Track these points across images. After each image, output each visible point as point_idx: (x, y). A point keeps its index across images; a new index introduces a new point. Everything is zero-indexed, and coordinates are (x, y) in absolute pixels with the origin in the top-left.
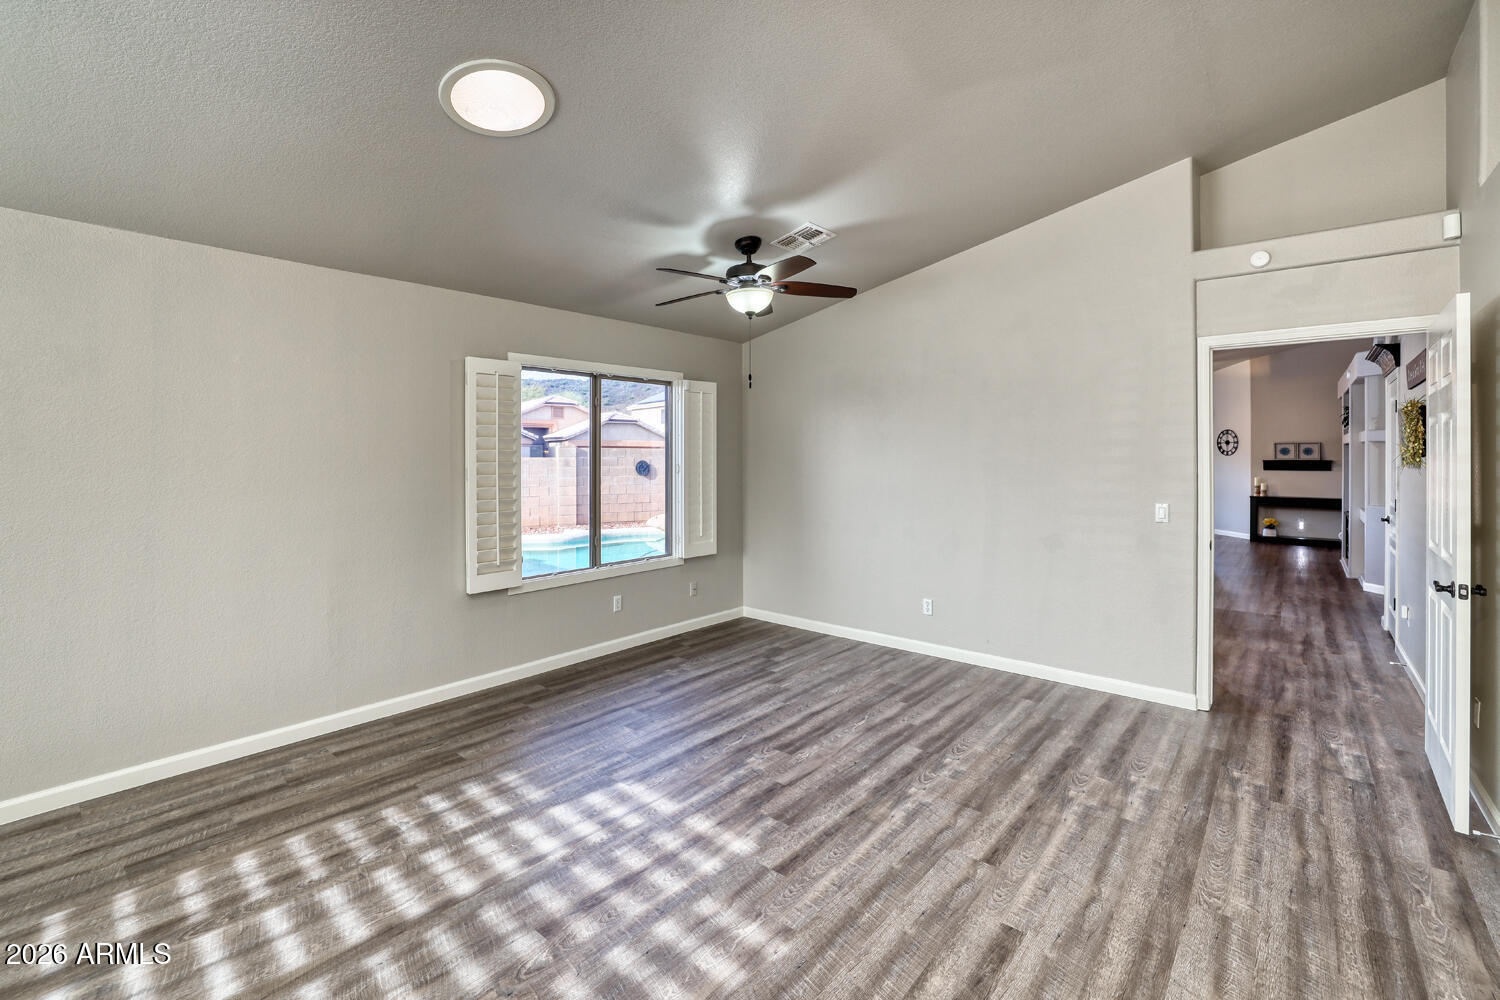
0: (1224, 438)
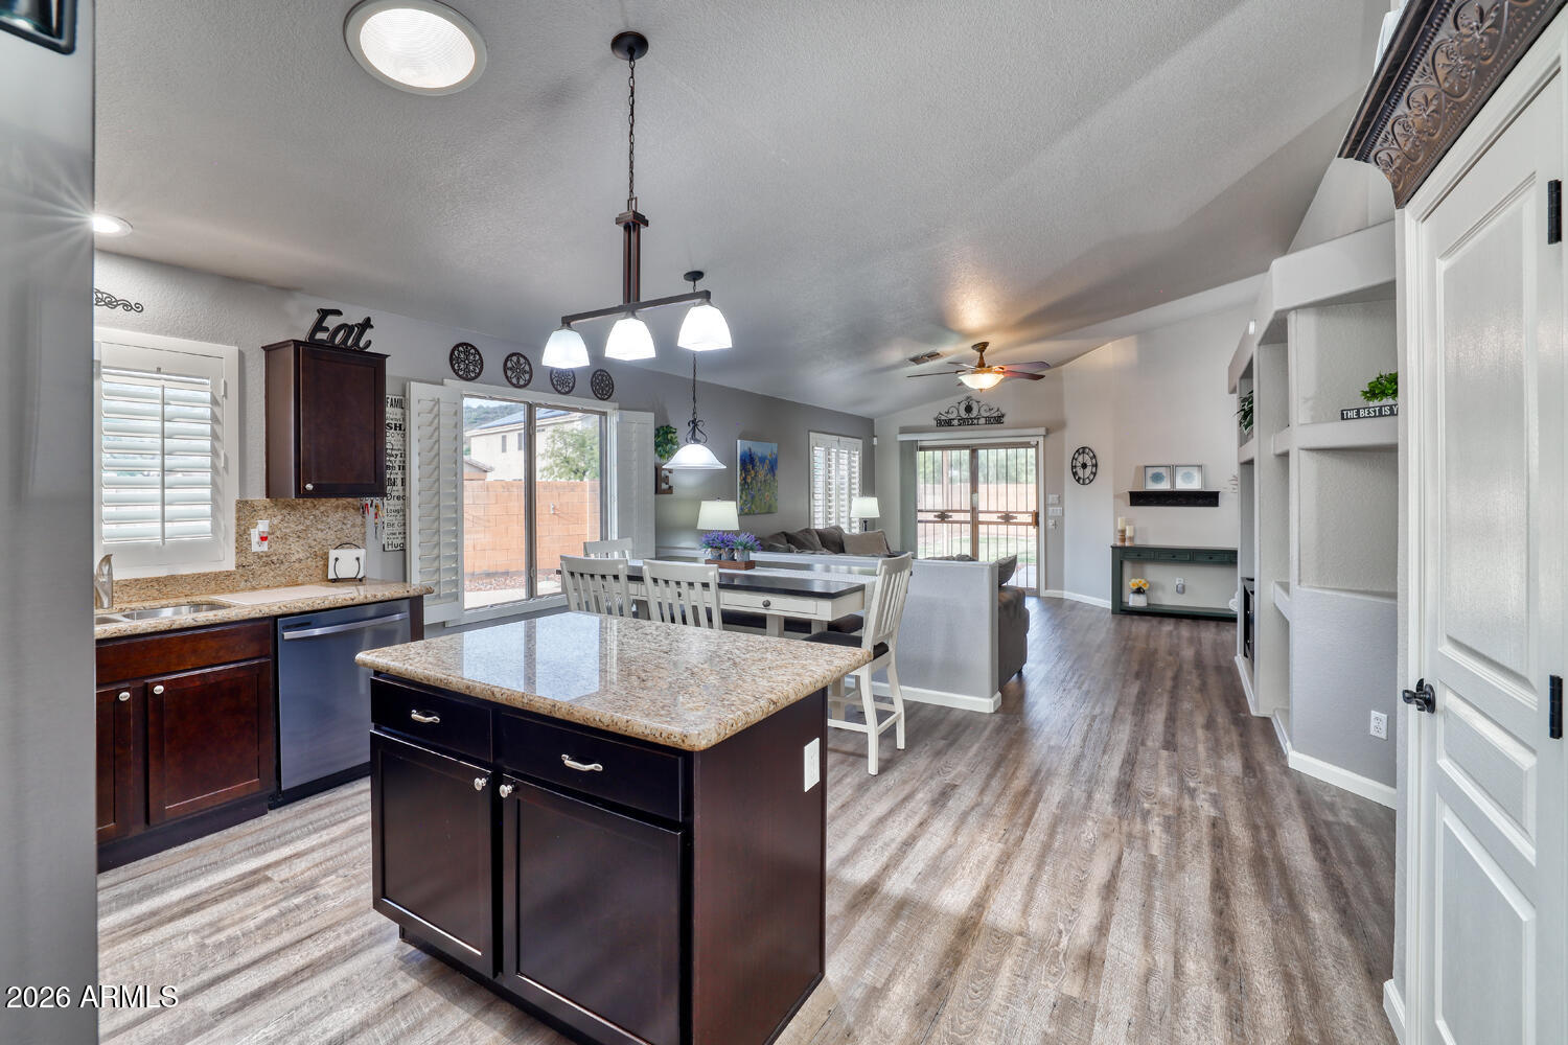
0: (1080, 459)
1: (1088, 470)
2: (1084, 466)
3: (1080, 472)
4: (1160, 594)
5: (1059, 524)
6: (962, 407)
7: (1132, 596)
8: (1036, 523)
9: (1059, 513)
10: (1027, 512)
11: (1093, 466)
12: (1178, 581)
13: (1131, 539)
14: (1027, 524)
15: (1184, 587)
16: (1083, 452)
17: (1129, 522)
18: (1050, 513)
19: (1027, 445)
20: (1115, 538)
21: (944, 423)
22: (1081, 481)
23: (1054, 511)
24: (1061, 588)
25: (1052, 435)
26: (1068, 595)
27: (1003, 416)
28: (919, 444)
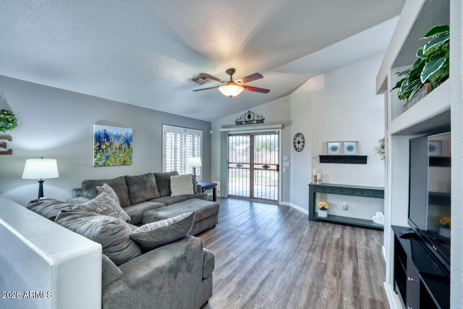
1: (301, 144)
2: (299, 142)
3: (297, 145)
4: (335, 209)
5: (288, 171)
6: (247, 116)
7: (320, 210)
8: (278, 170)
9: (288, 165)
10: (274, 165)
11: (302, 142)
12: (345, 203)
13: (320, 180)
14: (274, 170)
15: (347, 207)
16: (299, 136)
17: (318, 171)
18: (284, 165)
19: (274, 133)
20: (312, 179)
21: (239, 123)
22: (298, 150)
23: (286, 164)
24: (289, 201)
25: (285, 128)
26: (291, 205)
27: (264, 119)
28: (229, 133)
